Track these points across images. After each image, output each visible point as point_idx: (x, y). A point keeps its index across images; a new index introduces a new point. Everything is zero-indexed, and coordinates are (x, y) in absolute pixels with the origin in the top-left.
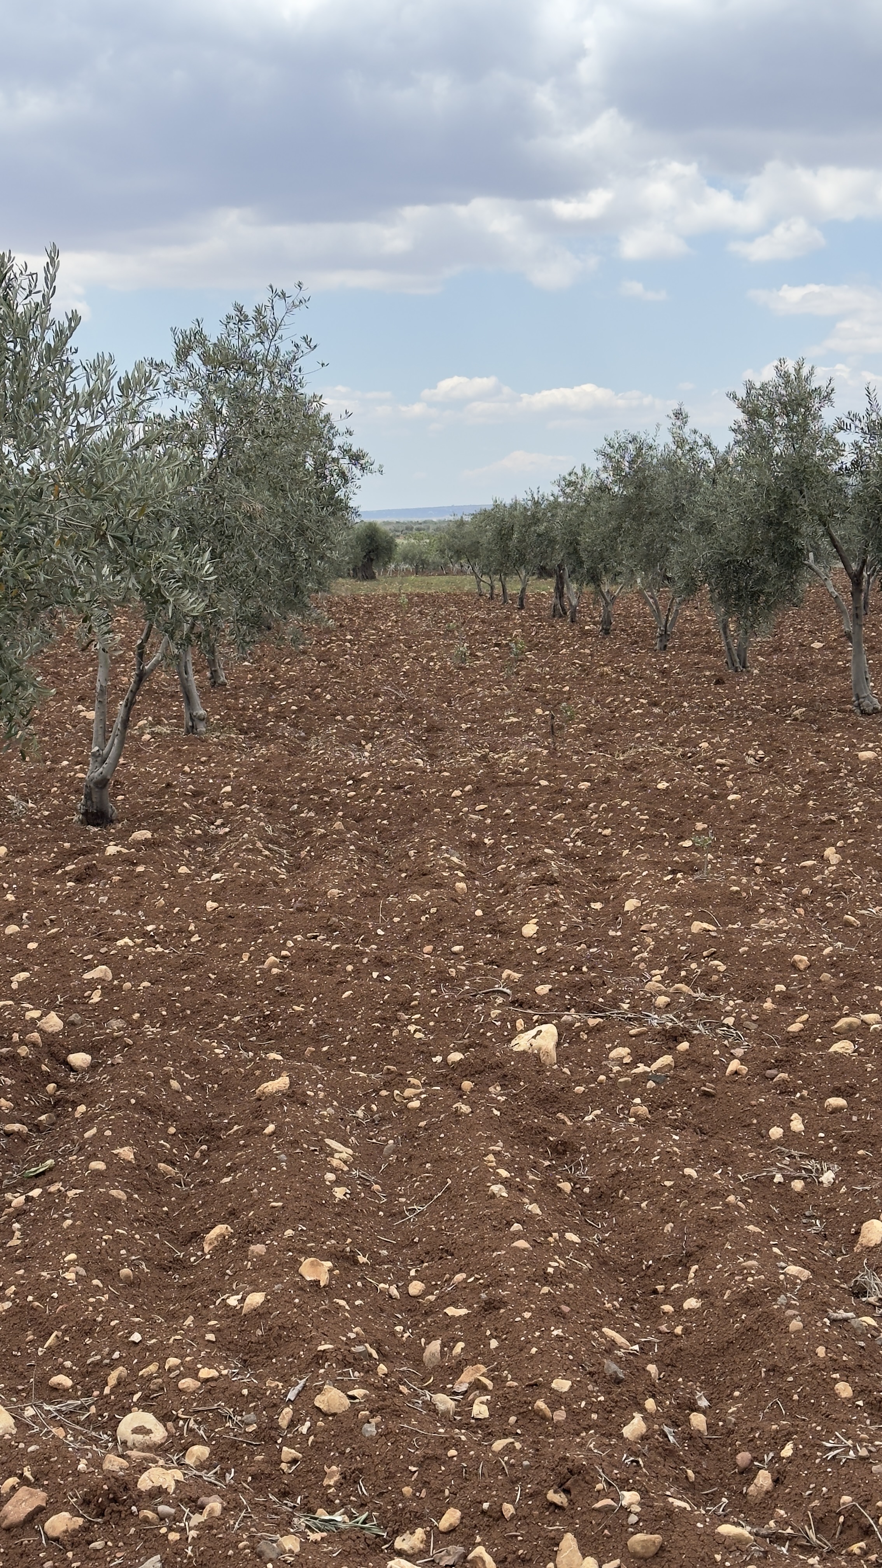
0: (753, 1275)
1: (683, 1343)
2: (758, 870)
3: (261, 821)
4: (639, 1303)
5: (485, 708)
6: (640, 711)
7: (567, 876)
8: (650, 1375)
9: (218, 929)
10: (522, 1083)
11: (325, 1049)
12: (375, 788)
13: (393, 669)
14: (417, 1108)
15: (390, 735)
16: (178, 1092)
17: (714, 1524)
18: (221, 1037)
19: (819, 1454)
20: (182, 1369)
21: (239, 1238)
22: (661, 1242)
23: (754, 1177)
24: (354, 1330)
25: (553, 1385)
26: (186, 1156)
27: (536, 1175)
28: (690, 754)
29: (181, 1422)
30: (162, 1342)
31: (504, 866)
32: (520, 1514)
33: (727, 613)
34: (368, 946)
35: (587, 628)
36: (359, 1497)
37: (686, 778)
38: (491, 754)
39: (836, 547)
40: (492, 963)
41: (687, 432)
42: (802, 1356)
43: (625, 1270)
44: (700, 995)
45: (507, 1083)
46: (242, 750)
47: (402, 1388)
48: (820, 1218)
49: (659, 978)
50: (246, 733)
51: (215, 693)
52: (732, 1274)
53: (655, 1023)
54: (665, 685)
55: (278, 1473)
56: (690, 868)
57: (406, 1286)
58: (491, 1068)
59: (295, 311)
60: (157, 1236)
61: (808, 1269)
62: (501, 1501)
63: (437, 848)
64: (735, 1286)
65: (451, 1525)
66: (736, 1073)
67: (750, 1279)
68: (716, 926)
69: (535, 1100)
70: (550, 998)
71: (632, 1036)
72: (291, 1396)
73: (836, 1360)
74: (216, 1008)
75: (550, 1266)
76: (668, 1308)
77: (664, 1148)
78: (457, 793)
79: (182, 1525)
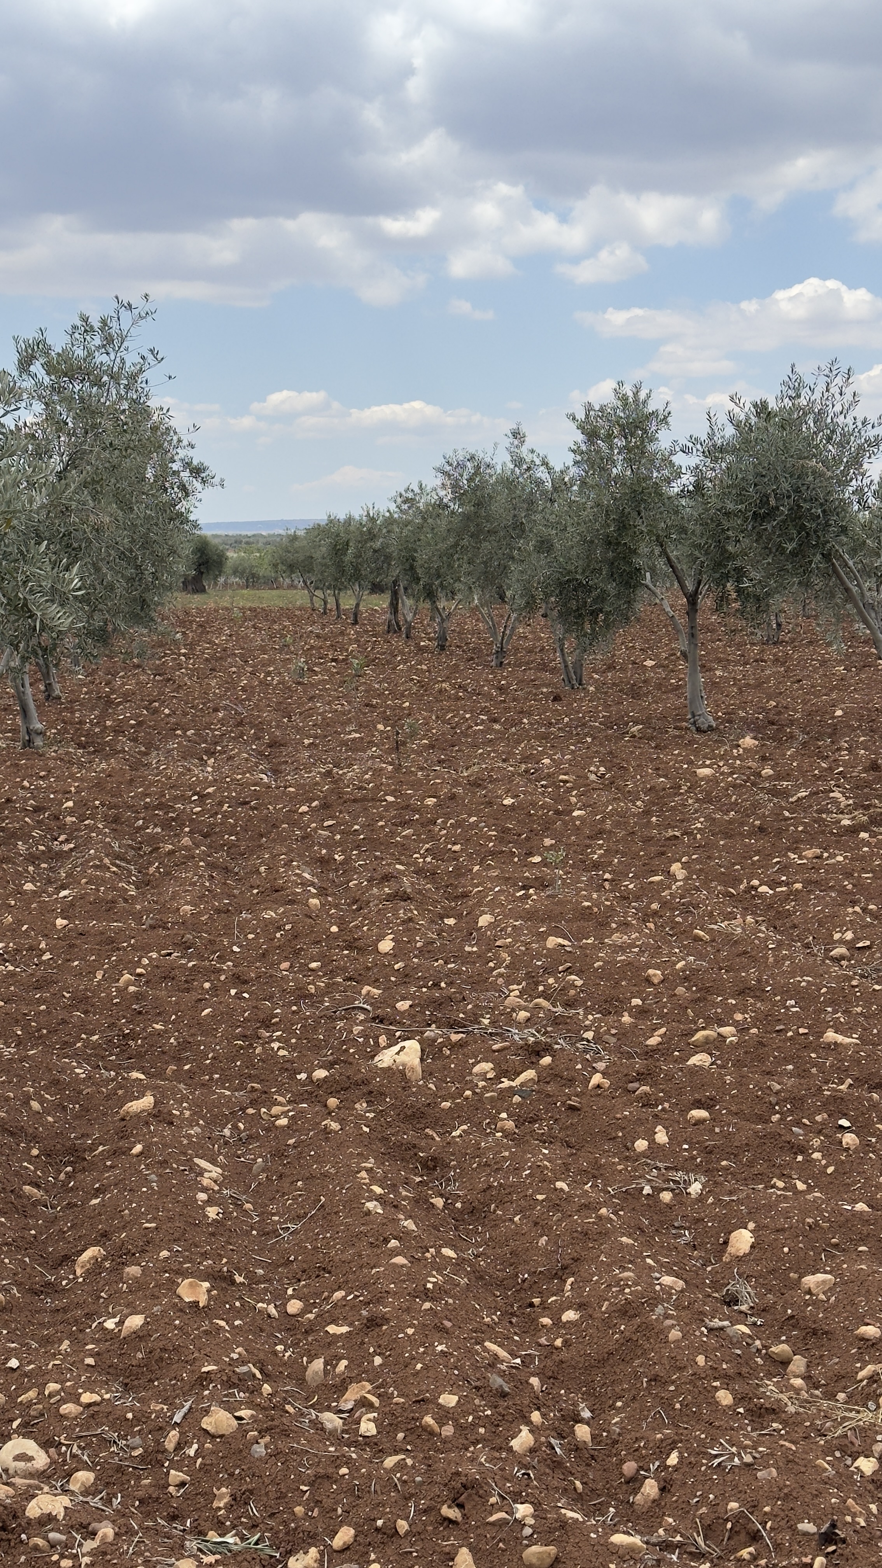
0: (629, 1287)
1: (564, 1355)
2: (607, 885)
3: (107, 837)
4: (517, 1316)
5: (326, 724)
6: (481, 728)
7: (420, 892)
8: (533, 1388)
9: (70, 947)
10: (388, 1100)
11: (187, 1067)
12: (221, 804)
13: (230, 684)
14: (285, 1126)
15: (232, 750)
16: (39, 1113)
17: (607, 1533)
18: (81, 1057)
19: (704, 1461)
20: (63, 1394)
21: (113, 1260)
22: (535, 1256)
23: (624, 1189)
24: (236, 1351)
25: (440, 1401)
26: (50, 1178)
27: (409, 1191)
28: (532, 771)
29: (64, 1448)
30: (40, 1367)
31: (356, 882)
32: (414, 1531)
33: (566, 631)
34: (224, 963)
35: (422, 644)
36: (249, 1517)
37: (531, 794)
38: (335, 770)
39: (672, 567)
40: (350, 979)
41: (524, 451)
42: (682, 1365)
43: (501, 1284)
44: (559, 1010)
45: (373, 1099)
46: (81, 766)
47: (288, 1407)
48: (689, 1229)
49: (517, 993)
50: (84, 748)
51: (50, 706)
52: (609, 1286)
53: (516, 1037)
54: (504, 701)
55: (166, 1497)
56: (542, 884)
57: (284, 1305)
58: (357, 1084)
59: (142, 322)
60: (27, 1259)
61: (682, 1279)
62: (395, 1517)
63: (288, 864)
64: (613, 1297)
65: (344, 1543)
66: (599, 1086)
67: (627, 1290)
68: (570, 941)
69: (402, 1116)
70: (410, 1014)
71: (494, 1051)
72: (177, 1418)
73: (716, 1369)
74: (74, 1027)
75: (429, 1282)
76: (546, 1321)
77: (534, 1162)
78: (304, 809)
79: (74, 1551)
